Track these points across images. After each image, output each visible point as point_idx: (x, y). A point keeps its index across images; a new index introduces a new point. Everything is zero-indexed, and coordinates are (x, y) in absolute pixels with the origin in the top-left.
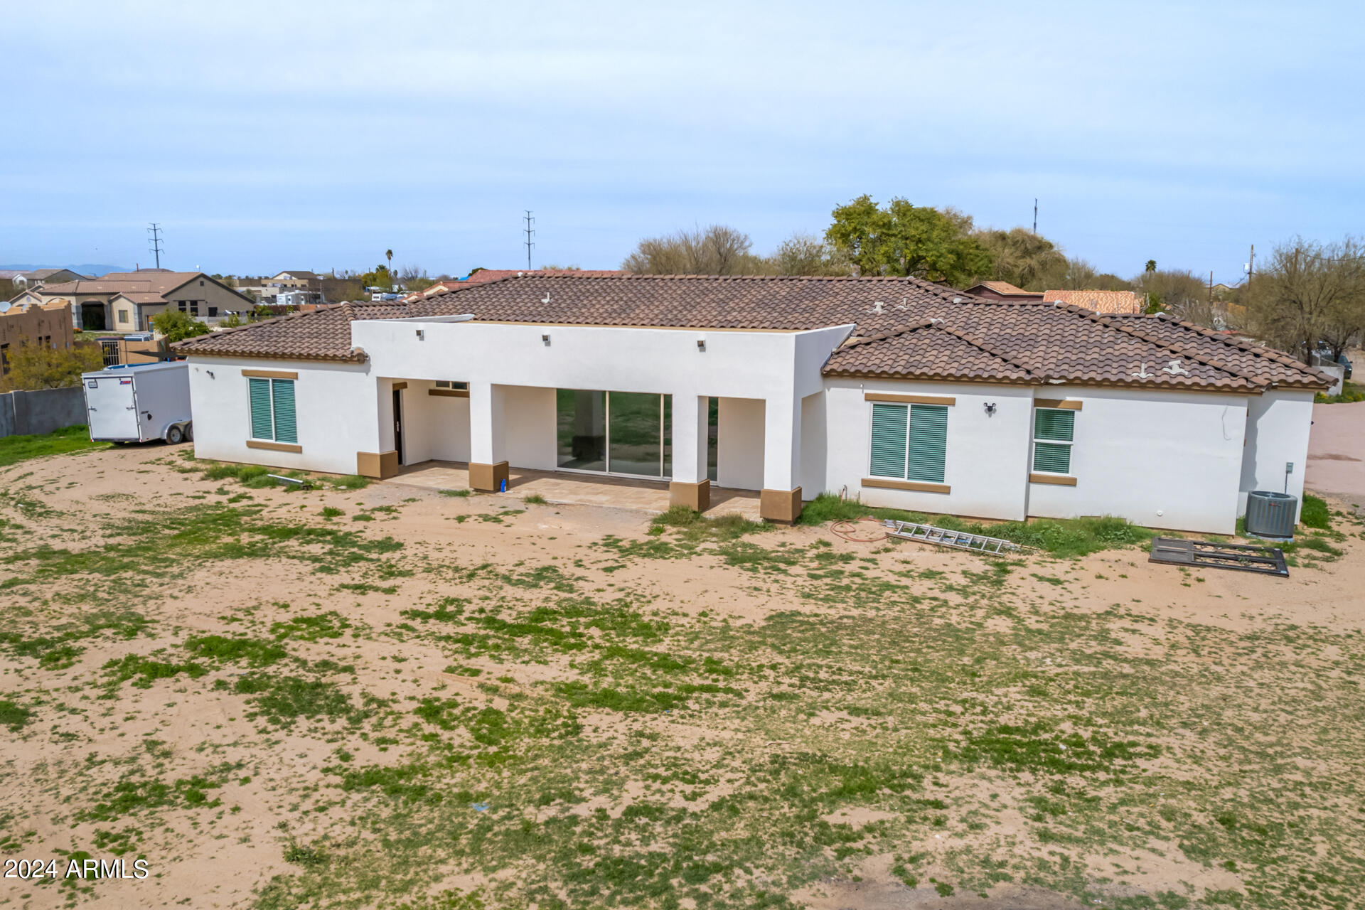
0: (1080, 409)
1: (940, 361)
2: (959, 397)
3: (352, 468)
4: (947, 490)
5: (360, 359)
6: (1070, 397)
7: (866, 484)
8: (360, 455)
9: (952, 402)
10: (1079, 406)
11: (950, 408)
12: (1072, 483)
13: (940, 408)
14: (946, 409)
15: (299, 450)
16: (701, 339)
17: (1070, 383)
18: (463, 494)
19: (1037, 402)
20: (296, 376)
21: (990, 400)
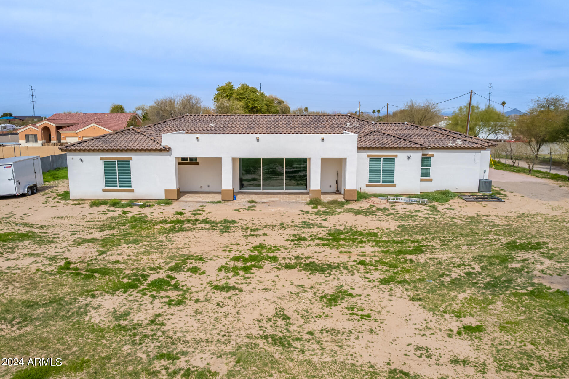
0: (433, 156)
1: (389, 142)
2: (398, 154)
3: (163, 196)
4: (395, 186)
5: (167, 150)
6: (430, 153)
7: (367, 186)
8: (166, 190)
9: (396, 156)
10: (433, 155)
11: (396, 158)
12: (431, 180)
13: (392, 158)
14: (394, 158)
15: (133, 191)
16: (323, 137)
17: (432, 148)
18: (219, 202)
19: (423, 155)
20: (131, 159)
21: (409, 155)
